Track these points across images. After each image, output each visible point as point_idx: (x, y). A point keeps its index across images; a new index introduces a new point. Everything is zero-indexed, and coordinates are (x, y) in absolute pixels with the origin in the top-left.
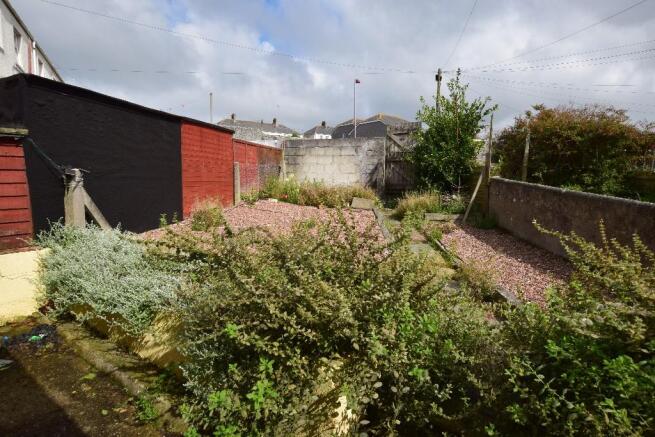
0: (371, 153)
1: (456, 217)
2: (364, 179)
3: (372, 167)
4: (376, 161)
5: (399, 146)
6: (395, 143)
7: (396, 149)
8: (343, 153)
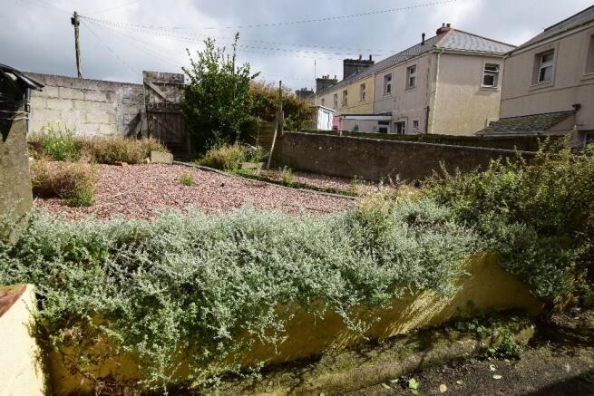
0: (128, 102)
1: (261, 164)
2: (123, 130)
3: (130, 118)
4: (135, 111)
5: (160, 97)
6: (154, 92)
7: (157, 100)
8: (89, 96)
